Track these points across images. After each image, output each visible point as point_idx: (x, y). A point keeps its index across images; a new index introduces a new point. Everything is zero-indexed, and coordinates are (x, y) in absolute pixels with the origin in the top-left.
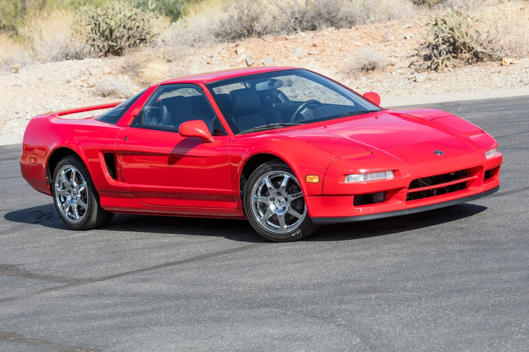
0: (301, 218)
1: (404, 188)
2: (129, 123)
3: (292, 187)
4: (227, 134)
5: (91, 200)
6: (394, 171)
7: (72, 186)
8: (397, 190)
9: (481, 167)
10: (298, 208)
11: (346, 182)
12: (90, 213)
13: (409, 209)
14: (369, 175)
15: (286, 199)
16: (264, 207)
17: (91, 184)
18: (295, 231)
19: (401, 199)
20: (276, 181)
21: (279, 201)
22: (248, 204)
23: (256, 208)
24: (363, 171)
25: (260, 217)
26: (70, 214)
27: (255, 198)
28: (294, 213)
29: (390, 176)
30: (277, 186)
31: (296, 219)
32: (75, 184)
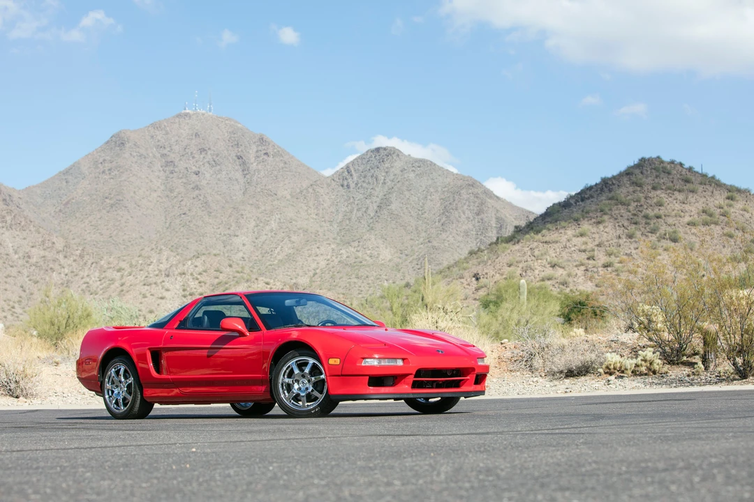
0: (321, 397)
1: (411, 374)
2: (175, 326)
3: (315, 371)
4: (261, 330)
5: (135, 392)
6: (403, 359)
7: (120, 382)
8: (405, 376)
9: (473, 369)
10: (318, 389)
11: (363, 364)
12: (134, 404)
13: (413, 393)
14: (382, 361)
15: (309, 381)
16: (289, 388)
17: (137, 379)
18: (314, 408)
19: (407, 384)
20: (301, 366)
21: (303, 383)
22: (276, 385)
23: (283, 389)
24: (377, 356)
25: (285, 396)
26: (115, 406)
27: (283, 379)
28: (316, 393)
29: (400, 363)
30: (302, 370)
31: (316, 399)
32: (123, 380)
